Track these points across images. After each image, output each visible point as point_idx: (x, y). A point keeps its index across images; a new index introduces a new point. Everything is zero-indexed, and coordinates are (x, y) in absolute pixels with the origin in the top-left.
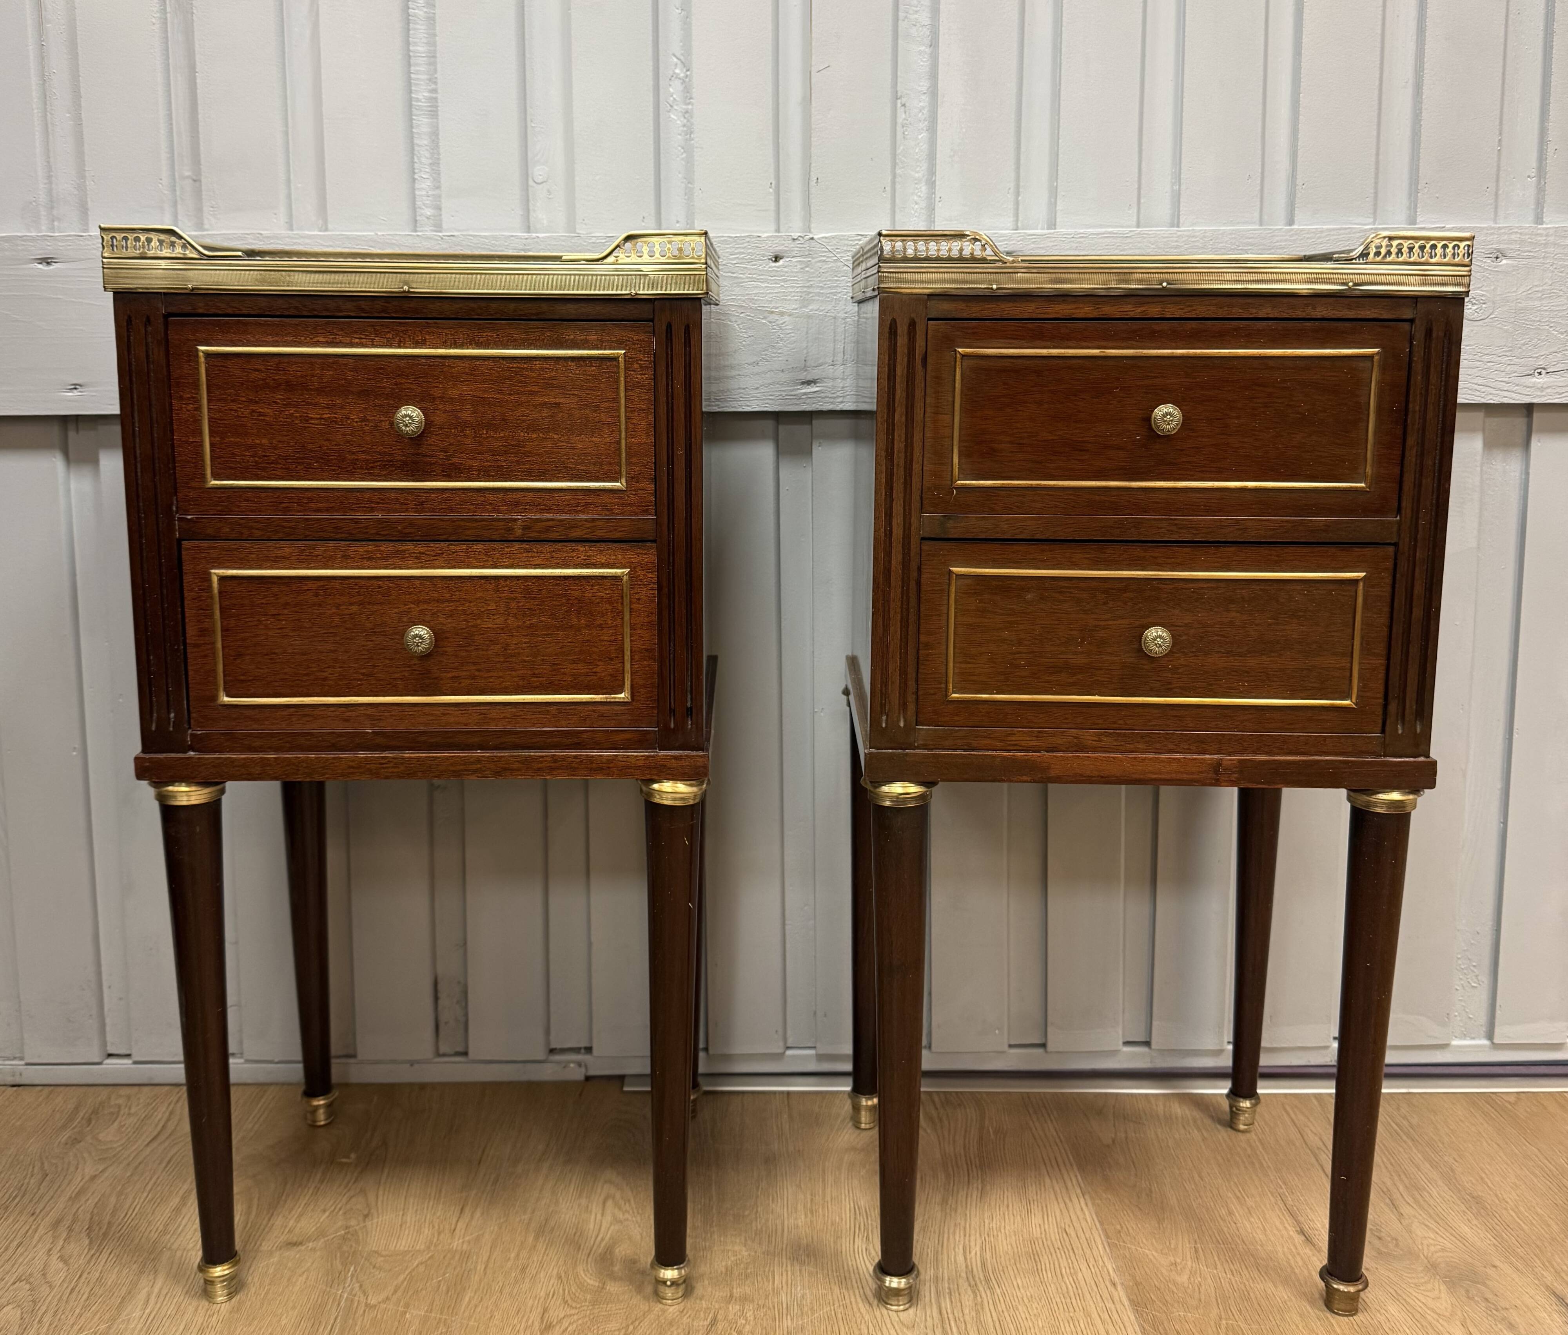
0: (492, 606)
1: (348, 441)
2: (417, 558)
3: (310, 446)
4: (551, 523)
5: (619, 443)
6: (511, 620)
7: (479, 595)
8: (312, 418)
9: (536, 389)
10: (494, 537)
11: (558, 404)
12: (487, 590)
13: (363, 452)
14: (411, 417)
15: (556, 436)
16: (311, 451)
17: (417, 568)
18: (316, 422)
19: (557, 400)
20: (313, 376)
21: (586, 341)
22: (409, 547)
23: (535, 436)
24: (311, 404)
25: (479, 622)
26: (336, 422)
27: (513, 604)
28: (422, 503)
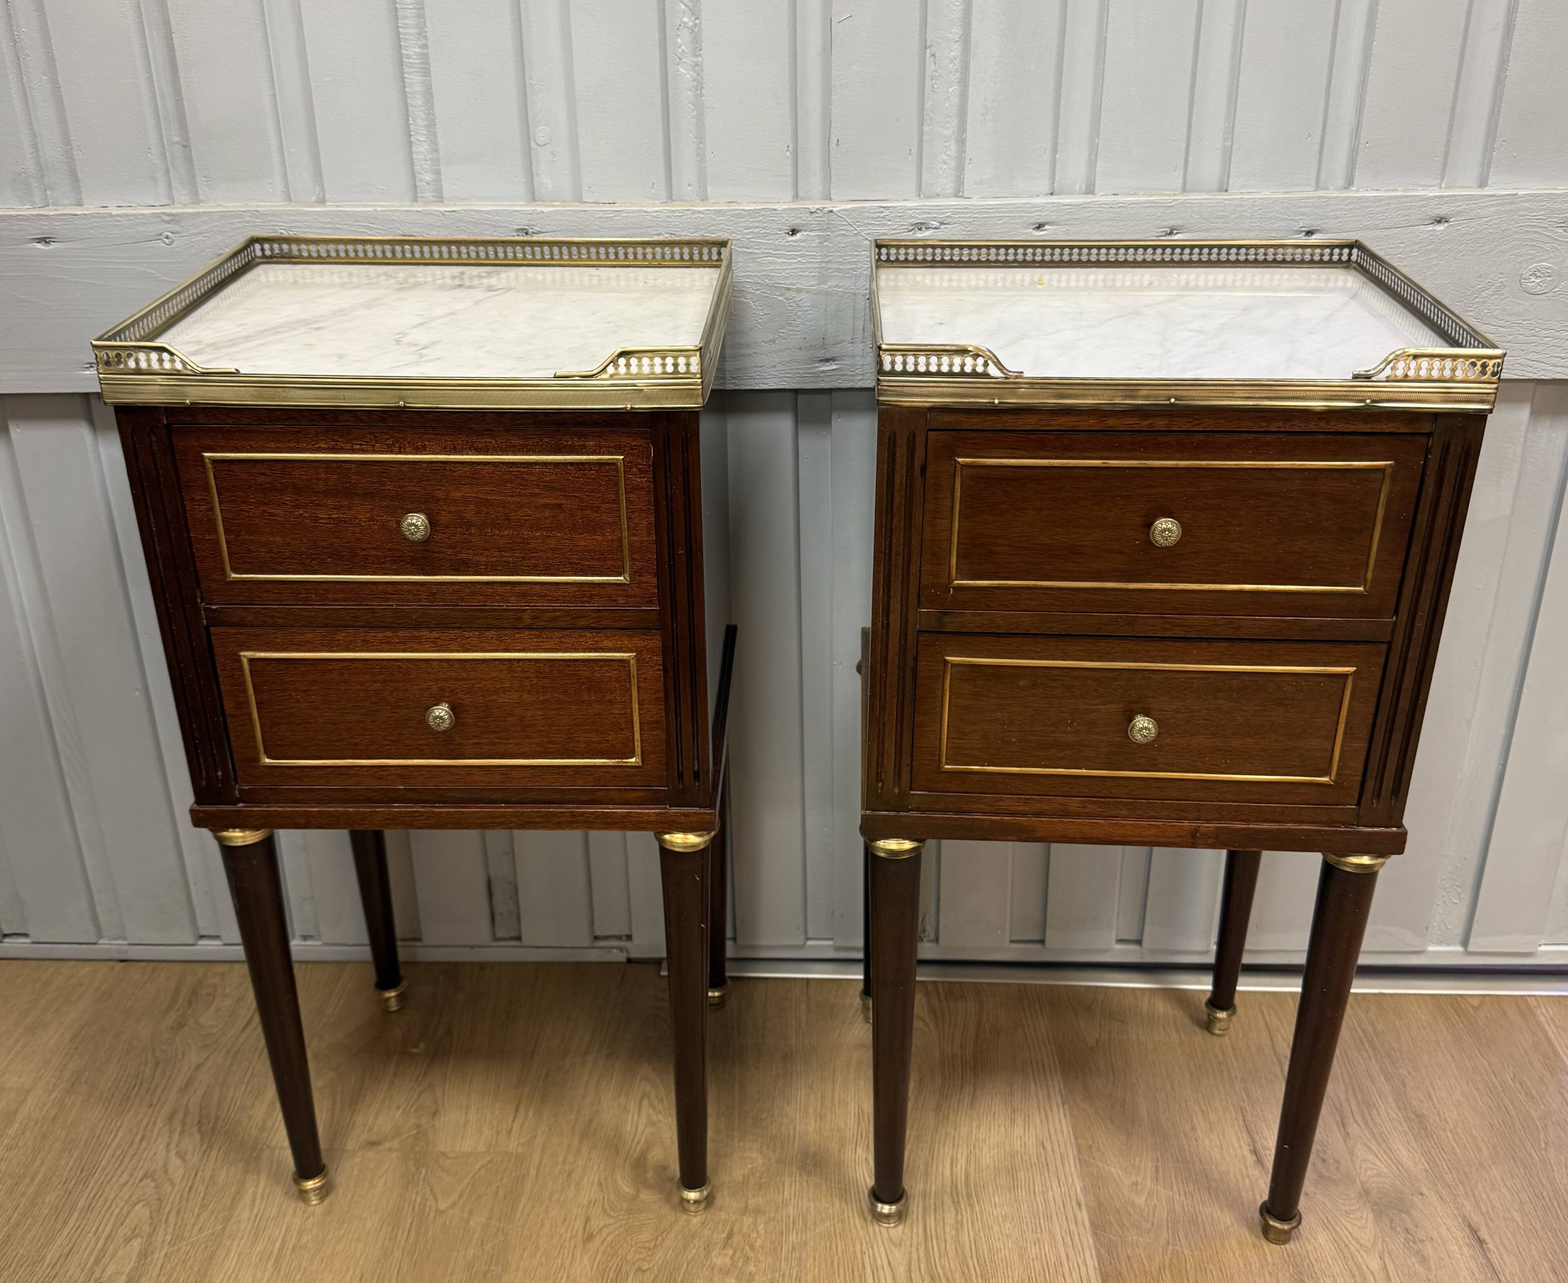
0: (507, 684)
1: (358, 539)
2: (433, 642)
3: (322, 544)
4: (558, 614)
5: (620, 540)
6: (526, 696)
7: (494, 674)
8: (321, 518)
9: (537, 491)
10: (505, 626)
11: (559, 506)
12: (501, 671)
13: (374, 548)
14: (416, 526)
15: (559, 535)
16: (323, 547)
17: (434, 651)
18: (326, 521)
19: (558, 502)
20: (318, 480)
21: (585, 446)
22: (425, 633)
23: (538, 534)
24: (319, 505)
25: (495, 697)
26: (345, 522)
27: (527, 683)
28: (434, 594)
